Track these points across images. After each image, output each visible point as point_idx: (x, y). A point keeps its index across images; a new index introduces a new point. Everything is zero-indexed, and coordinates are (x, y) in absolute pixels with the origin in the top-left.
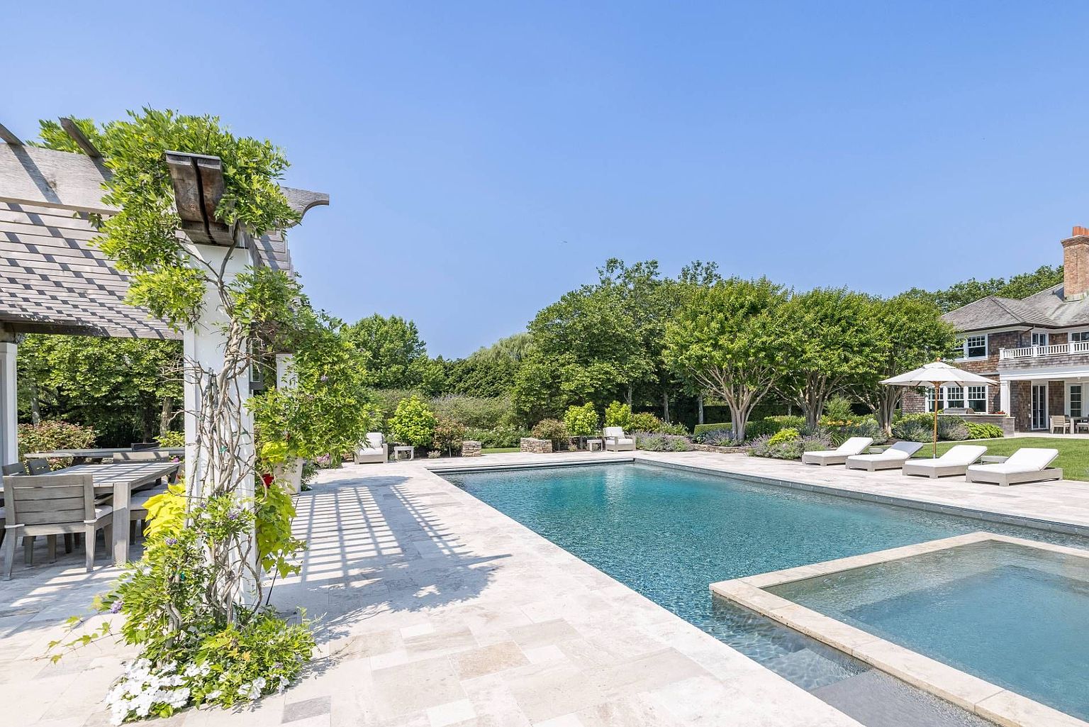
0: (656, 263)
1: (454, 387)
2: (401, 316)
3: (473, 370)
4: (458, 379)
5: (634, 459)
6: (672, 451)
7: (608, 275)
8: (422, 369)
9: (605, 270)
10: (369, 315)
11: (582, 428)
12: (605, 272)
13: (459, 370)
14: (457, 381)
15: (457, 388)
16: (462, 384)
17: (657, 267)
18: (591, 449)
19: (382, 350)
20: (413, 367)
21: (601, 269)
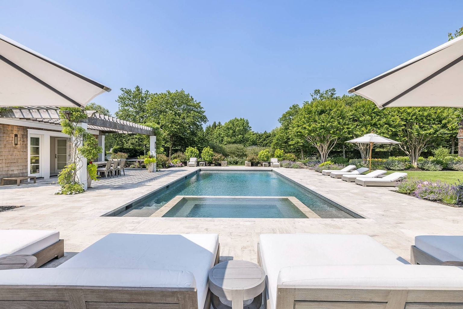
0: (334, 89)
1: (262, 143)
2: (244, 118)
3: (270, 136)
4: (264, 140)
5: (272, 170)
6: (292, 168)
7: (315, 96)
8: (249, 136)
9: (313, 94)
10: (233, 118)
11: (263, 158)
12: (314, 96)
13: (264, 136)
14: (263, 141)
15: (263, 143)
16: (265, 142)
17: (335, 91)
18: (263, 166)
19: (236, 130)
20: (246, 136)
21: (312, 94)
